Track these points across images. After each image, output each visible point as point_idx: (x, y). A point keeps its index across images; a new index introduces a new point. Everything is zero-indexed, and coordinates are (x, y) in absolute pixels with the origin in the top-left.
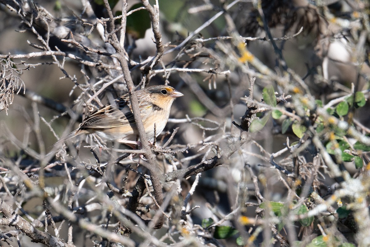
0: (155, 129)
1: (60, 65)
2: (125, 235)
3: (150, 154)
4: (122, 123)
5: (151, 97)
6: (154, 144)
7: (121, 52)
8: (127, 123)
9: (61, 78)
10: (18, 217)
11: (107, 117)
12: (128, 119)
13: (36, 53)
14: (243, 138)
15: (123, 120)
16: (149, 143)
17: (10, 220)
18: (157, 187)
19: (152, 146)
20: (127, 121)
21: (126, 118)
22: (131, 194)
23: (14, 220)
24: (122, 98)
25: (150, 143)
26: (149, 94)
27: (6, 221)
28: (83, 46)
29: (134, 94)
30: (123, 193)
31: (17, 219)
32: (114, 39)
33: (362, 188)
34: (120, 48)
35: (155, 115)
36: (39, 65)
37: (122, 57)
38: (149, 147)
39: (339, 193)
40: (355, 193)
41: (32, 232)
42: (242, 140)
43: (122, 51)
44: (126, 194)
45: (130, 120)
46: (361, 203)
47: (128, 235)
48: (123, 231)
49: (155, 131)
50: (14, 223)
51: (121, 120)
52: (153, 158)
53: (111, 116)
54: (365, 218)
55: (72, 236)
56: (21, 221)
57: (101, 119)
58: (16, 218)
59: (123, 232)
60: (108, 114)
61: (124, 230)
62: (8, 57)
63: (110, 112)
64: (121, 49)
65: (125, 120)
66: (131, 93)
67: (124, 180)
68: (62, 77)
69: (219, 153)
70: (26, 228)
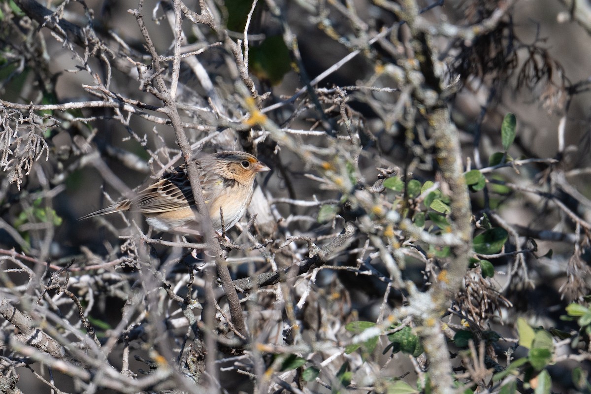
0: (221, 214)
1: (124, 121)
2: (199, 362)
3: (218, 250)
4: (179, 204)
5: (228, 169)
6: (223, 236)
7: (171, 105)
8: (185, 205)
9: (124, 140)
10: (40, 334)
11: (160, 196)
12: (187, 198)
13: (76, 103)
14: (348, 231)
15: (181, 201)
16: (216, 235)
17: (29, 338)
18: (230, 296)
19: (220, 239)
20: (186, 201)
21: (185, 198)
22: (200, 305)
23: (33, 338)
24: (180, 168)
25: (218, 234)
26: (226, 166)
27: (22, 339)
28: (116, 96)
29: (193, 165)
30: (189, 304)
31: (38, 337)
32: (161, 87)
33: (433, 306)
34: (169, 99)
35: (228, 195)
36: (93, 120)
37: (172, 112)
38: (217, 241)
39: (400, 312)
40: (423, 313)
41: (62, 356)
42: (346, 233)
43: (172, 103)
44: (194, 305)
45: (190, 201)
46: (433, 326)
47: (203, 364)
48: (195, 357)
49: (222, 218)
50: (34, 342)
51: (178, 200)
52: (223, 256)
53: (164, 195)
54: (439, 347)
55: (128, 363)
56: (45, 339)
57: (151, 200)
58: (36, 335)
59: (195, 359)
60: (161, 192)
61: (197, 355)
62: (30, 108)
63: (164, 189)
64: (171, 101)
65: (183, 200)
66: (188, 164)
67: (187, 285)
68: (125, 137)
69: (312, 251)
70: (53, 350)
